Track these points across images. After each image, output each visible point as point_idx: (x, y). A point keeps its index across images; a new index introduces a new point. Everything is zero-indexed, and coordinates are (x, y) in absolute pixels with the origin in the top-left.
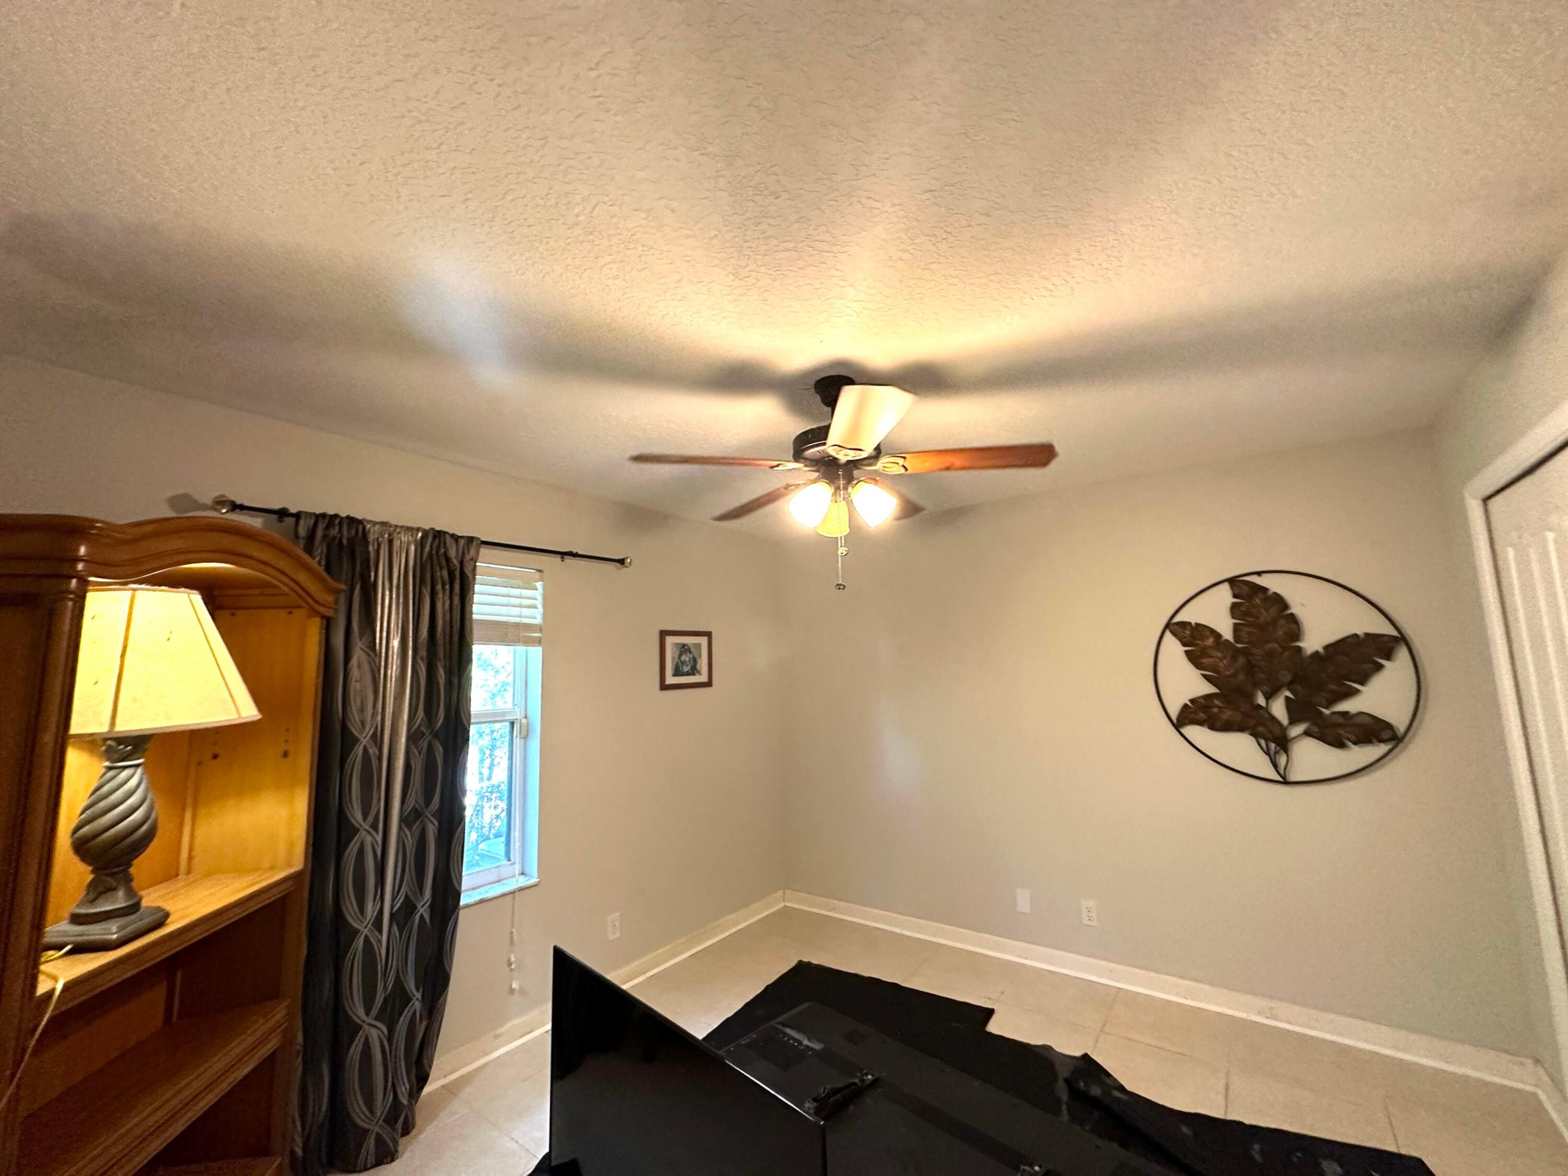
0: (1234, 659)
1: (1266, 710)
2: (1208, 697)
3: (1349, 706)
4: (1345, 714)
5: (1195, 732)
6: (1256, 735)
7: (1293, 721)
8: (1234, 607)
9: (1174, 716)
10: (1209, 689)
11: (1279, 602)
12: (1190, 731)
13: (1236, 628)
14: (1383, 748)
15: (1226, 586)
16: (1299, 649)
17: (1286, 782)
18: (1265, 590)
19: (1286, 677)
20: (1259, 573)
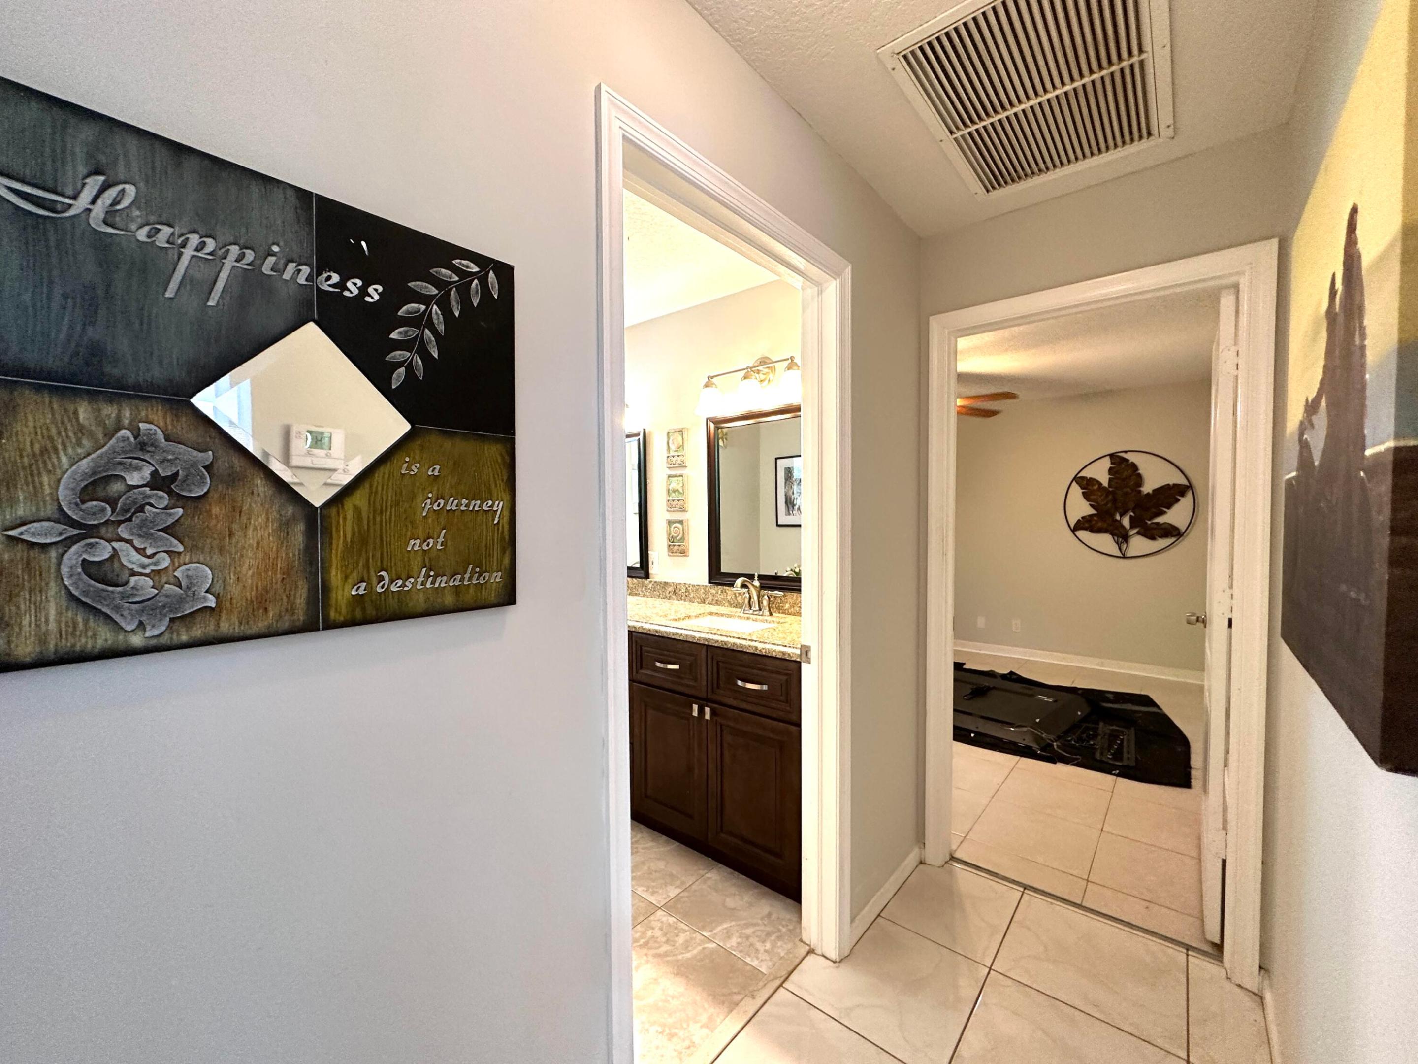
0: (1107, 496)
1: (1119, 522)
2: (1091, 516)
3: (1160, 520)
4: (1157, 524)
5: (1083, 534)
6: (1113, 535)
7: (1132, 527)
8: (1110, 470)
9: (1072, 526)
10: (1093, 512)
11: (1134, 467)
12: (1081, 534)
13: (1110, 480)
14: (1173, 539)
15: (1108, 458)
16: (1140, 491)
17: (1124, 557)
18: (1127, 460)
19: (1132, 505)
20: (1126, 452)
